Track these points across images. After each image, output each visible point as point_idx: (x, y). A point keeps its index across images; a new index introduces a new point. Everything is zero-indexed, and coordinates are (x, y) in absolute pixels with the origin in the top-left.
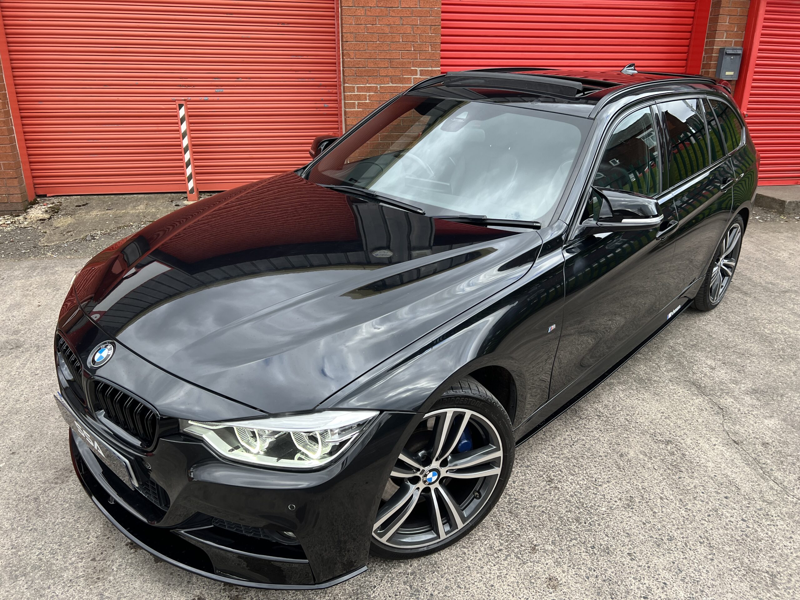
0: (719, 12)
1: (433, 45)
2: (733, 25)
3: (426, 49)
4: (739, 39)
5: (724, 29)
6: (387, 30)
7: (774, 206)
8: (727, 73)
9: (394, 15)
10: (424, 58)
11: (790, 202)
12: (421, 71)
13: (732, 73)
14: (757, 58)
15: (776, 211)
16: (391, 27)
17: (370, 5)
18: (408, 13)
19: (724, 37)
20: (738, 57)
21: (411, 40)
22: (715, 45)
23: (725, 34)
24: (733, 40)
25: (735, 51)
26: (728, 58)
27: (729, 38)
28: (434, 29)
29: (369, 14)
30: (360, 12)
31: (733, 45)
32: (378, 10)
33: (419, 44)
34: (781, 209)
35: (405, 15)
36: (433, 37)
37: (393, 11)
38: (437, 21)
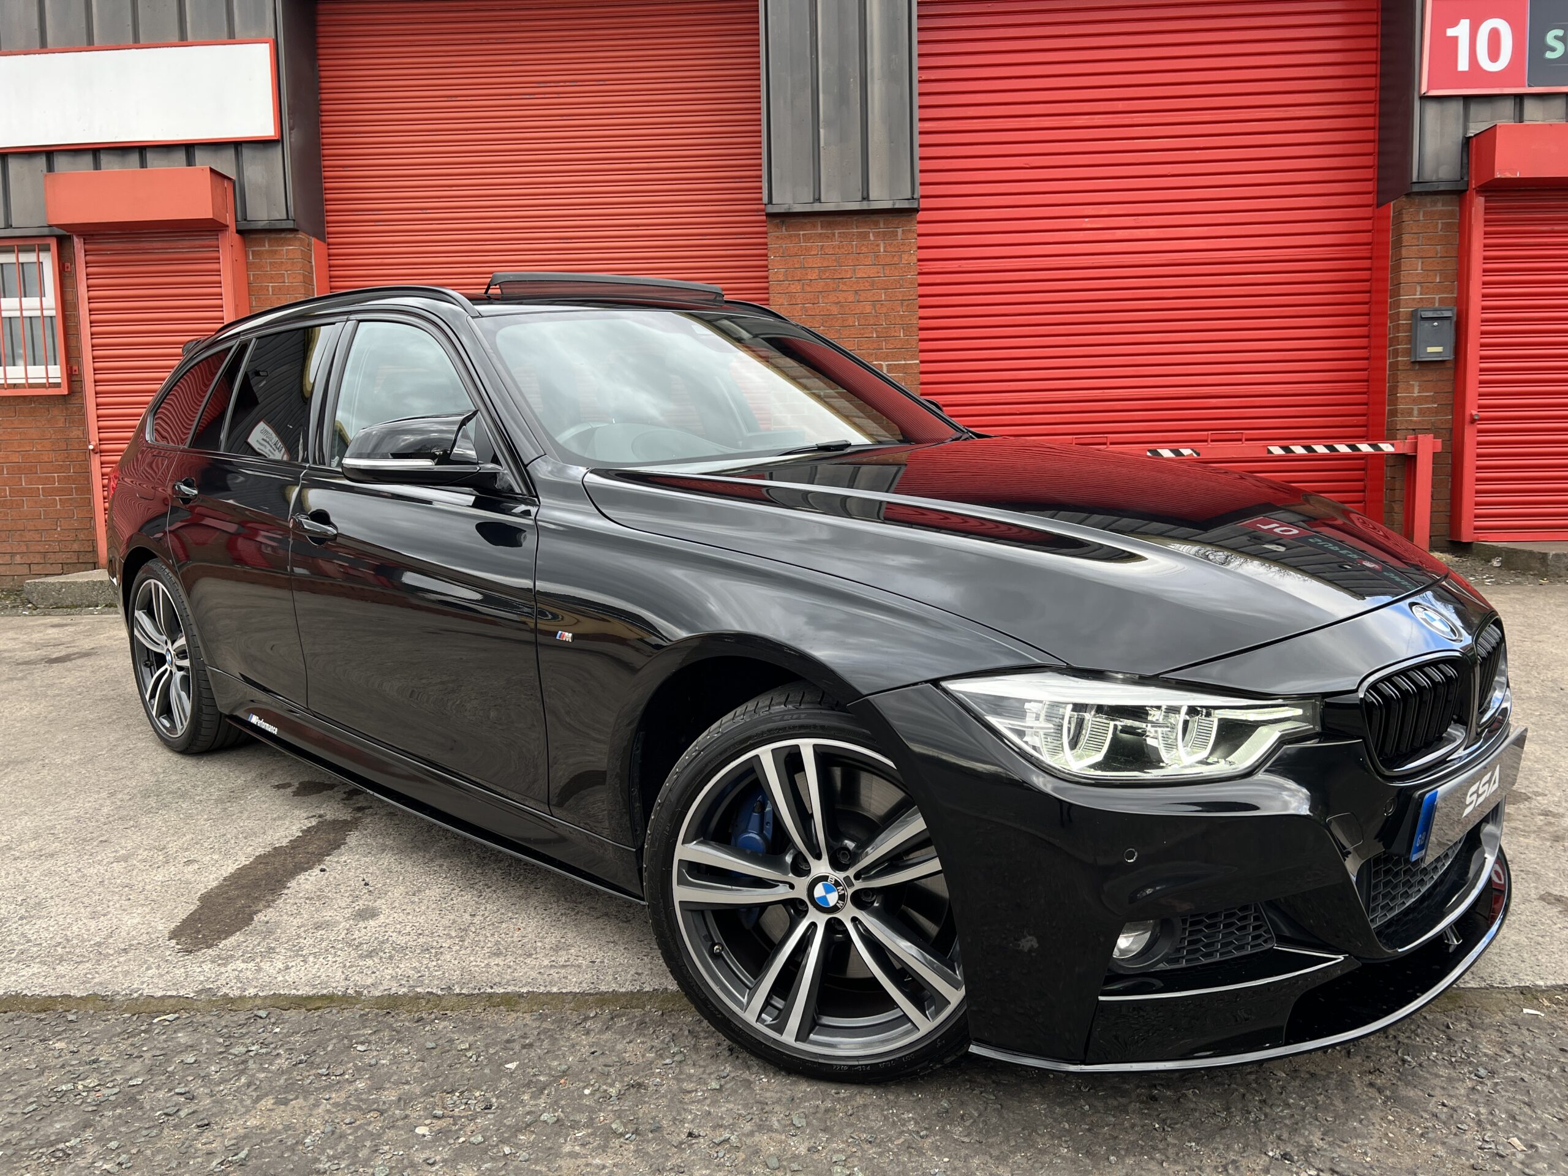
0: (1400, 254)
1: (907, 328)
2: (1430, 273)
3: (896, 334)
4: (1448, 293)
5: (1416, 280)
6: (835, 310)
7: (1533, 565)
8: (1430, 350)
9: (845, 288)
10: (892, 346)
11: (1557, 555)
12: (888, 366)
13: (1439, 349)
14: (1482, 321)
15: (1536, 572)
16: (841, 306)
17: (810, 277)
18: (867, 284)
19: (1418, 293)
20: (1447, 323)
21: (871, 323)
22: (1401, 306)
23: (1419, 288)
24: (1437, 297)
25: (1439, 312)
26: (1427, 325)
27: (1426, 294)
28: (907, 306)
29: (809, 289)
30: (796, 287)
31: (1437, 305)
32: (822, 283)
33: (885, 328)
34: (1544, 569)
35: (863, 288)
36: (907, 316)
37: (844, 284)
38: (912, 293)
